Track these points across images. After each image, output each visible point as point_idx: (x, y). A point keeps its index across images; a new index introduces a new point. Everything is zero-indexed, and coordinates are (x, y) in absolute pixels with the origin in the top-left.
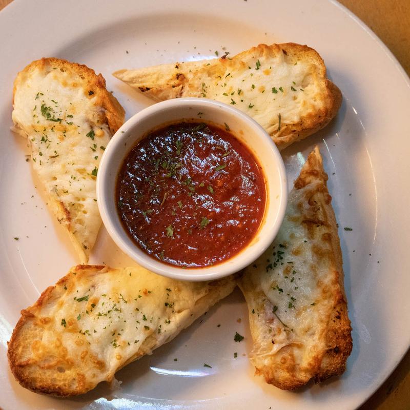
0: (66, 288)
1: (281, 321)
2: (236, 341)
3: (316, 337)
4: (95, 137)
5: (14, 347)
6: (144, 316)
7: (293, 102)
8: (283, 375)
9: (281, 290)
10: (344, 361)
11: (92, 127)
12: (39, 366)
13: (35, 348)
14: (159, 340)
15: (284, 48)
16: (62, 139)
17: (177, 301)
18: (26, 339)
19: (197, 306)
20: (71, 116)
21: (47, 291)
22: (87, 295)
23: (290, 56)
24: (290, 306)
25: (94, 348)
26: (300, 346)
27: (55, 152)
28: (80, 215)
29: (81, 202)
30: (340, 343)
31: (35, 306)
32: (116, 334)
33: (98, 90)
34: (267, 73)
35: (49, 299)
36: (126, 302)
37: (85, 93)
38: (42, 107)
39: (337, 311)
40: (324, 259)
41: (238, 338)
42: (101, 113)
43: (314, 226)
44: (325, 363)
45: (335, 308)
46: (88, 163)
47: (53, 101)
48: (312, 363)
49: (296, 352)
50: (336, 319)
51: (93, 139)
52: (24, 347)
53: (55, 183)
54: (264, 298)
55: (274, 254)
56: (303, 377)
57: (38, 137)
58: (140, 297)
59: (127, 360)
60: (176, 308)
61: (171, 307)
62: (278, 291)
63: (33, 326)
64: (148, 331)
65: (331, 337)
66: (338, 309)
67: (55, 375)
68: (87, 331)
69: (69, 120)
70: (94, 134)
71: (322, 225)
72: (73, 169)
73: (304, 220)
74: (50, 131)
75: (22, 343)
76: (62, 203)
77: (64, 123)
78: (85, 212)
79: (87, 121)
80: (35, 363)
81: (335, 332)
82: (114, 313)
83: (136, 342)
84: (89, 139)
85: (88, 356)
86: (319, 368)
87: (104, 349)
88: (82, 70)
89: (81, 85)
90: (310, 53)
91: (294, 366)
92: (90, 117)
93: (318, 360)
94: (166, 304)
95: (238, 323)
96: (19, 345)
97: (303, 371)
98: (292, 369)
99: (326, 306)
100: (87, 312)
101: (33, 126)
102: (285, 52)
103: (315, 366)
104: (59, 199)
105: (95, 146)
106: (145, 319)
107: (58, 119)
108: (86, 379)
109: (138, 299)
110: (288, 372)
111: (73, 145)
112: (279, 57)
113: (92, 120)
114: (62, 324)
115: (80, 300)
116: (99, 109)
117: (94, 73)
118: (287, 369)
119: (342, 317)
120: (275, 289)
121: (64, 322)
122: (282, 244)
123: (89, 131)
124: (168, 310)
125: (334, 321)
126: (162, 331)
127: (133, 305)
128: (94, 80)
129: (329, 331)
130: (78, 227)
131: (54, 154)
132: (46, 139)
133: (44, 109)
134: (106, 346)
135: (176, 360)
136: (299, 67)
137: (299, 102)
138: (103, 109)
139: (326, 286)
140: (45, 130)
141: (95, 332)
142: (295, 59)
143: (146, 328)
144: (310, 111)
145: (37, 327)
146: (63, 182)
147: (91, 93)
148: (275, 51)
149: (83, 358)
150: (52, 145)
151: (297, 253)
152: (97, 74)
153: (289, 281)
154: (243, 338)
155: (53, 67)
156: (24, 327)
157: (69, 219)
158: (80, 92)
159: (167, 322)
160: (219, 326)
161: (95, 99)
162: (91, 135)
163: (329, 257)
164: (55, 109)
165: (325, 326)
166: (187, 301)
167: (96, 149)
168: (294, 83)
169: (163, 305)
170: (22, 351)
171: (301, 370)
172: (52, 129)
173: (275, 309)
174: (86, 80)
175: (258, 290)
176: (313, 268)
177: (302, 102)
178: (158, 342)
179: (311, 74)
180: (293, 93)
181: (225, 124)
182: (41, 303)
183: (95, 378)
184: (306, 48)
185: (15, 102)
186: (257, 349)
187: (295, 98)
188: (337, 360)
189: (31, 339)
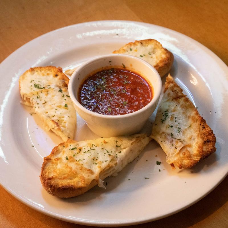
0: (64, 147)
1: (176, 139)
2: (158, 165)
3: (196, 139)
4: (63, 92)
5: (44, 173)
6: (107, 151)
7: (152, 59)
8: (186, 162)
9: (172, 126)
10: (214, 145)
11: (60, 88)
12: (59, 178)
13: (54, 171)
14: (118, 160)
15: (140, 42)
16: (47, 95)
17: (122, 144)
18: (49, 170)
19: (132, 145)
20: (49, 85)
21: (55, 148)
22: (76, 147)
23: (144, 44)
24: (179, 131)
25: (86, 166)
26: (190, 146)
27: (45, 101)
28: (63, 124)
29: (62, 119)
30: (209, 138)
31: (50, 155)
32: (95, 159)
33: (59, 74)
34: (136, 51)
35: (57, 151)
36: (96, 146)
37: (54, 77)
38: (35, 85)
39: (203, 125)
40: (188, 109)
41: (158, 163)
42: (63, 82)
43: (178, 99)
44: (205, 148)
45: (200, 125)
46: (62, 102)
47: (39, 82)
48: (198, 149)
49: (189, 149)
50: (203, 129)
51: (62, 92)
52: (49, 172)
53: (47, 114)
54: (165, 134)
55: (163, 115)
56: (197, 159)
57: (35, 97)
58: (102, 144)
59: (104, 169)
60: (122, 147)
61: (119, 147)
62: (170, 128)
63: (51, 164)
64: (111, 156)
65: (203, 136)
66: (202, 124)
67: (69, 181)
68: (80, 160)
69: (49, 87)
70: (62, 91)
71: (182, 97)
72: (55, 106)
73: (173, 98)
74: (41, 93)
75: (47, 171)
76: (53, 121)
77: (46, 88)
78: (65, 123)
79: (57, 86)
80: (56, 177)
81: (205, 134)
82: (91, 151)
83: (106, 161)
84: (60, 93)
85: (83, 169)
86: (203, 151)
87: (90, 166)
88: (50, 68)
89: (51, 74)
90: (153, 41)
91: (190, 155)
92: (58, 84)
93: (201, 147)
94: (117, 146)
95: (156, 158)
96: (46, 172)
97: (195, 156)
98: (190, 157)
99: (196, 125)
100: (78, 153)
101: (32, 93)
102: (142, 43)
103: (200, 150)
104: (51, 119)
105: (63, 95)
106: (108, 152)
107: (43, 88)
108: (85, 178)
109: (102, 145)
110: (188, 159)
111: (53, 96)
112: (139, 45)
113: (60, 85)
114: (66, 159)
115: (73, 149)
116: (62, 81)
117: (56, 68)
118: (187, 157)
119: (206, 127)
120: (169, 127)
121: (67, 158)
122: (165, 110)
123: (59, 90)
124: (119, 148)
125: (203, 130)
126: (118, 156)
127: (100, 147)
128: (56, 70)
129: (201, 135)
130: (63, 129)
131: (44, 102)
132: (39, 96)
133: (36, 86)
134: (91, 165)
135: (129, 180)
136: (150, 47)
137: (154, 59)
138: (64, 81)
139: (193, 117)
140: (38, 93)
141: (84, 159)
142: (147, 45)
143: (110, 155)
144: (160, 59)
145: (53, 164)
146: (52, 113)
147: (57, 75)
148: (137, 43)
149: (81, 169)
150: (42, 98)
151: (174, 111)
152: (57, 67)
153: (175, 122)
154: (161, 162)
155: (36, 71)
156: (46, 165)
157: (58, 126)
158: (51, 77)
159: (119, 153)
160: (147, 160)
161: (58, 77)
162: (60, 91)
163: (190, 108)
164: (41, 84)
165: (199, 132)
166: (127, 144)
167: (64, 96)
168: (149, 52)
169: (115, 147)
170: (48, 174)
171: (194, 156)
172: (41, 92)
173: (172, 135)
174: (53, 71)
175: (161, 132)
176: (184, 113)
177: (155, 58)
178: (117, 161)
179: (156, 48)
180: (150, 56)
181: (123, 64)
182: (53, 153)
183: (90, 177)
184: (150, 40)
185: (21, 87)
186: (169, 155)
187: (152, 57)
188: (210, 146)
189: (52, 169)
